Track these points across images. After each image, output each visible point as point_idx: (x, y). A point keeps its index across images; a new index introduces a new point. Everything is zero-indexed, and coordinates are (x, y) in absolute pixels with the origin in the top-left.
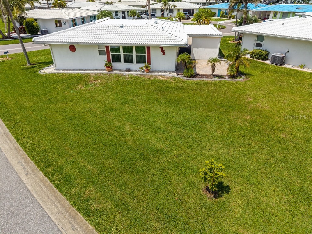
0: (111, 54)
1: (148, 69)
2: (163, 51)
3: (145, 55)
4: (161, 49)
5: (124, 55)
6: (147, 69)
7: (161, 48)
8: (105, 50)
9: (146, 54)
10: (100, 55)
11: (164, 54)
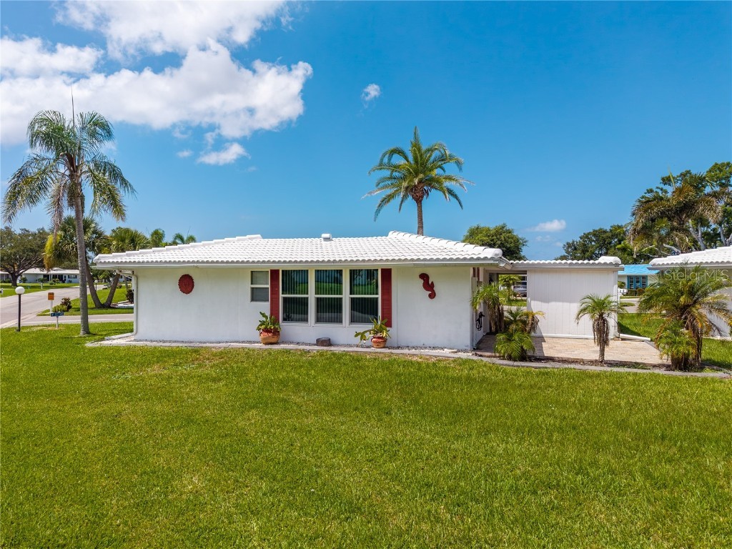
0: (281, 296)
1: (382, 338)
2: (429, 286)
3: (377, 298)
4: (422, 281)
5: (318, 299)
6: (379, 338)
7: (424, 277)
8: (269, 286)
9: (379, 296)
10: (253, 300)
11: (432, 296)
